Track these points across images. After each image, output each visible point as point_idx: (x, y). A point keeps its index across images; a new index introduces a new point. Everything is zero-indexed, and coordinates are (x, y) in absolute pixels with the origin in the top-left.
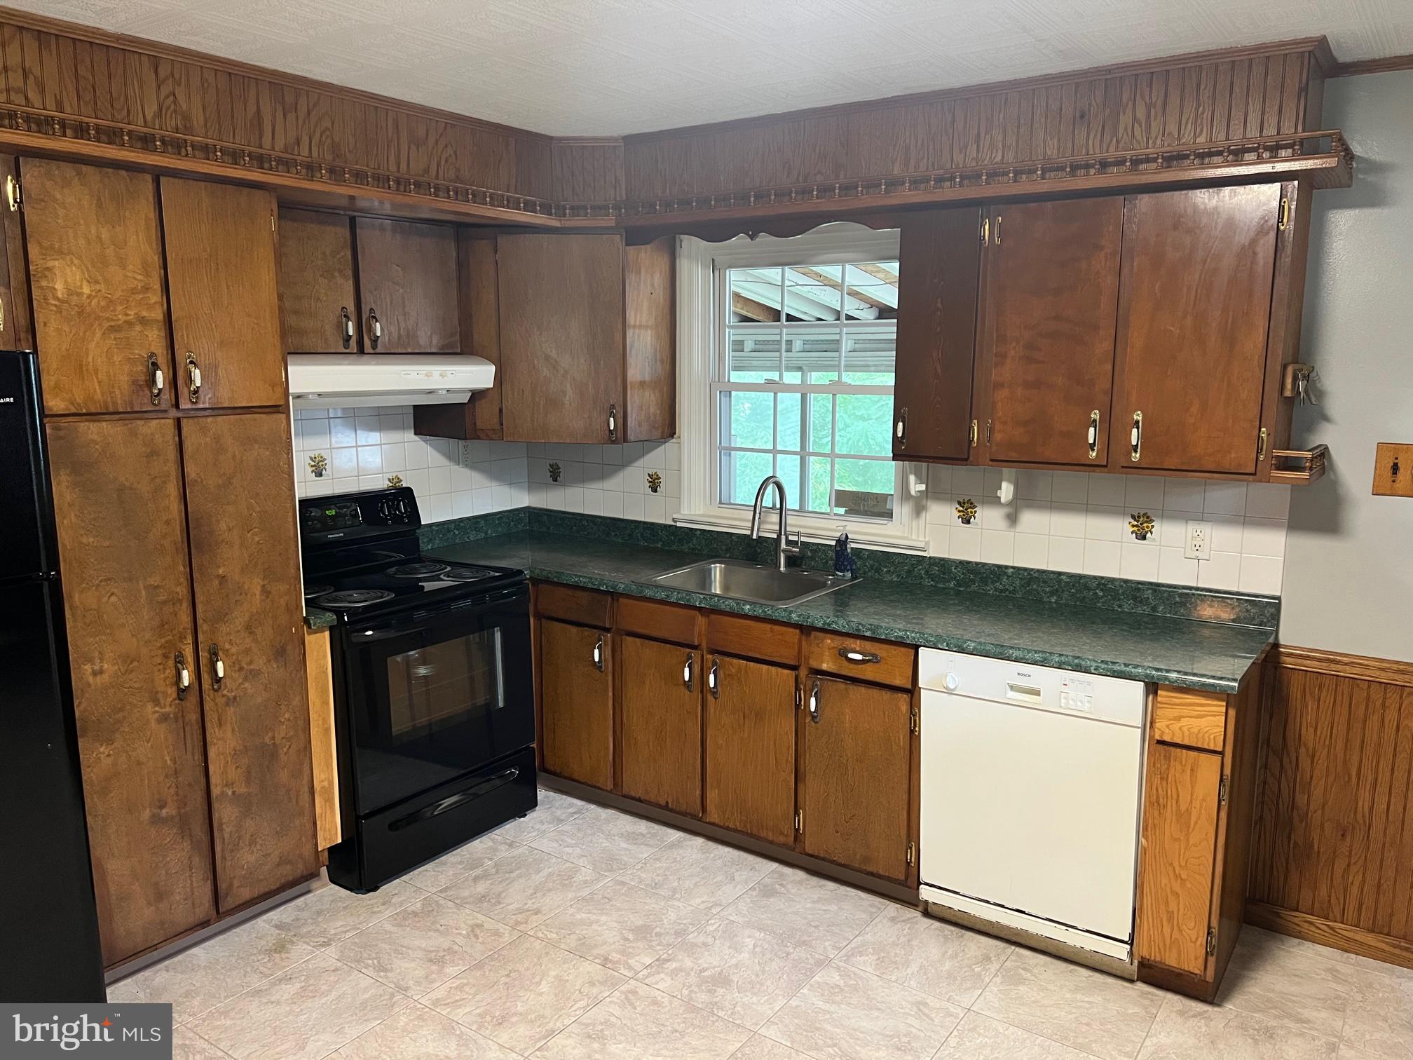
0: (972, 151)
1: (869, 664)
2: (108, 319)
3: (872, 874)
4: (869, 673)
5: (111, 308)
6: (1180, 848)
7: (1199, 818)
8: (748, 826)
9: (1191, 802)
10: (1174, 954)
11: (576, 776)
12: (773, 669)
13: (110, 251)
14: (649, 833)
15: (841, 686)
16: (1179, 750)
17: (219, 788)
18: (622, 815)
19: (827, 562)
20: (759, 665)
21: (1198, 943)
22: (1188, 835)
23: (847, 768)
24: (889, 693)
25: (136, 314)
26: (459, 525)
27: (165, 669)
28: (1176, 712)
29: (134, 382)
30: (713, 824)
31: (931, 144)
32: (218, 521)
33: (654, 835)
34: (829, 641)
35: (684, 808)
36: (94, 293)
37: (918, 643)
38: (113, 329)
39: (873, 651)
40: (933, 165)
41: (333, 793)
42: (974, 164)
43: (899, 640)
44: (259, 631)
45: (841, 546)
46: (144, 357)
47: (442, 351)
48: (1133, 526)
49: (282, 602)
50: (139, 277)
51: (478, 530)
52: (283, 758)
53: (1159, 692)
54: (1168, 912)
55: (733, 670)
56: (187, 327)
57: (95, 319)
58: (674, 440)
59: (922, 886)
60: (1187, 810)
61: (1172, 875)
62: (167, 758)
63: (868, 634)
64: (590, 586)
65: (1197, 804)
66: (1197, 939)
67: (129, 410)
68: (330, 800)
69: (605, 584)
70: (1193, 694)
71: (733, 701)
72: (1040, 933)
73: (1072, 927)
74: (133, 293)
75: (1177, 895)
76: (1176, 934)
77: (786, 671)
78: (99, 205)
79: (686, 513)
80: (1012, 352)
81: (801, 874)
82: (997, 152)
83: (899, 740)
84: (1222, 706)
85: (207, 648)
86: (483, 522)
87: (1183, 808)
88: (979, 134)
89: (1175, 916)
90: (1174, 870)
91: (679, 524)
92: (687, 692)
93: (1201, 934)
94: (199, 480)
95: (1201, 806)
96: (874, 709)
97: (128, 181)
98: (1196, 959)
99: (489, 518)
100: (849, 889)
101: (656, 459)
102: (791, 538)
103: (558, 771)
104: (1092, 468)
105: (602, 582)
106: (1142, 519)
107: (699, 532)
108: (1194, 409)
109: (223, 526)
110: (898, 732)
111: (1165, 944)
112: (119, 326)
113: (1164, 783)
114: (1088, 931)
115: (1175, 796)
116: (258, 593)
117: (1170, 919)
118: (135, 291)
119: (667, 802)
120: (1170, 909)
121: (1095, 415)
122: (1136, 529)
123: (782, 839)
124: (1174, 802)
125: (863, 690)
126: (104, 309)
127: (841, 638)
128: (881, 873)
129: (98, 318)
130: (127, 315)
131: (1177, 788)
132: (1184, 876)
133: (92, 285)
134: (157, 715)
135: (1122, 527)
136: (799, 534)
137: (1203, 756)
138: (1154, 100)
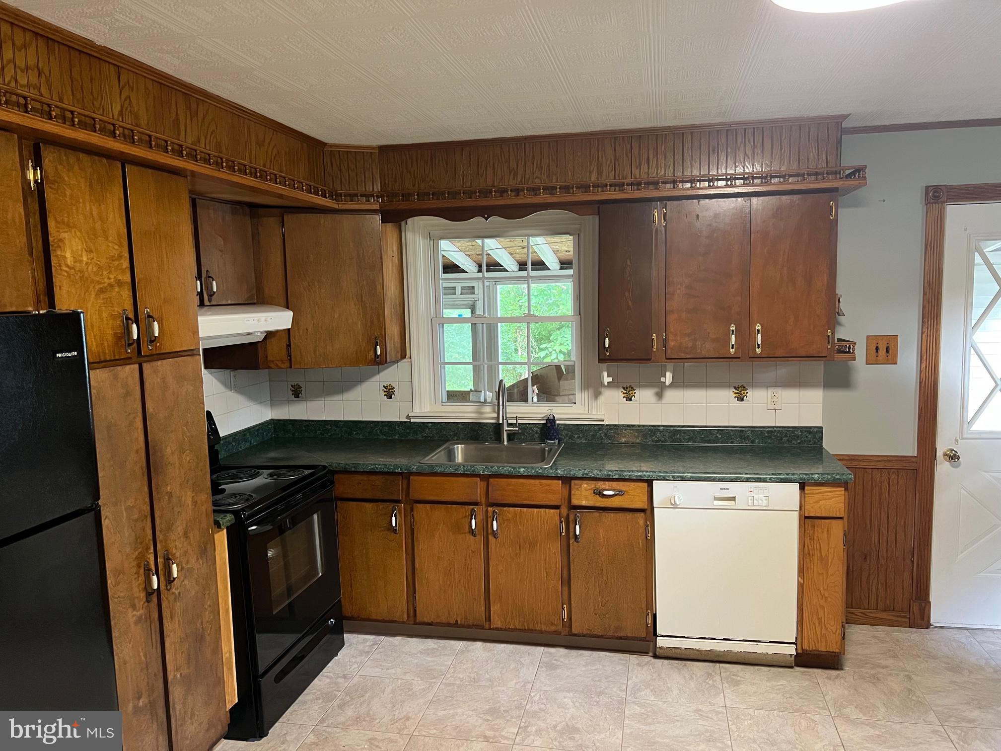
0: (644, 167)
1: (617, 496)
2: (99, 283)
3: (621, 638)
4: (616, 502)
5: (100, 273)
6: (823, 579)
7: (833, 559)
8: (526, 624)
9: (828, 551)
10: (824, 644)
11: (374, 617)
12: (542, 510)
13: (98, 225)
14: (439, 647)
15: (596, 514)
16: (819, 520)
17: (172, 673)
18: (410, 639)
19: (533, 435)
20: (530, 509)
21: (837, 633)
22: (827, 570)
23: (602, 569)
24: (631, 514)
25: (115, 277)
26: (234, 438)
27: (138, 577)
28: (817, 497)
29: (115, 334)
30: (497, 629)
31: (617, 163)
32: (166, 447)
33: (444, 648)
34: (586, 485)
35: (471, 622)
36: (89, 261)
37: (653, 478)
38: (102, 291)
39: (618, 488)
40: (619, 176)
41: (232, 662)
42: (646, 176)
43: (638, 478)
44: (191, 535)
45: (551, 423)
46: (120, 314)
47: (246, 302)
48: (735, 393)
49: (204, 508)
50: (116, 247)
51: (245, 441)
52: (208, 638)
53: (806, 488)
54: (819, 619)
55: (510, 516)
56: (145, 288)
57: (91, 282)
58: (405, 360)
59: (658, 638)
60: (826, 555)
61: (819, 597)
62: (142, 654)
63: (616, 477)
64: (386, 470)
65: (832, 551)
66: (836, 631)
67: (113, 358)
68: (230, 669)
69: (399, 467)
70: (826, 486)
71: (510, 538)
72: (739, 650)
73: (760, 642)
74: (113, 260)
75: (823, 607)
76: (824, 631)
77: (552, 511)
78: (91, 186)
79: (418, 411)
80: (678, 291)
81: (562, 651)
82: (661, 168)
83: (639, 544)
84: (842, 490)
85: (162, 555)
86: (248, 434)
87: (824, 554)
88: (648, 157)
89: (823, 619)
90: (821, 593)
91: (412, 420)
92: (472, 537)
93: (838, 627)
94: (154, 414)
95: (834, 552)
96: (621, 526)
97: (108, 166)
98: (836, 643)
99: (251, 430)
100: (599, 653)
101: (388, 375)
102: (510, 421)
103: (356, 615)
104: (731, 360)
105: (396, 466)
106: (740, 389)
107: (430, 424)
108: (791, 321)
109: (169, 450)
110: (638, 539)
111: (818, 638)
112: (106, 288)
113: (812, 542)
114: (770, 642)
115: (818, 549)
116: (190, 503)
117: (820, 622)
118: (114, 259)
119: (457, 621)
120: (820, 617)
121: (733, 328)
122: (737, 395)
123: (553, 628)
124: (818, 551)
125: (612, 515)
126: (96, 274)
127: (594, 482)
128: (629, 635)
129: (92, 281)
130: (109, 278)
131: (820, 544)
132: (826, 595)
133: (88, 254)
134: (134, 618)
135: (729, 394)
136: (516, 418)
137: (833, 521)
138: (756, 143)
